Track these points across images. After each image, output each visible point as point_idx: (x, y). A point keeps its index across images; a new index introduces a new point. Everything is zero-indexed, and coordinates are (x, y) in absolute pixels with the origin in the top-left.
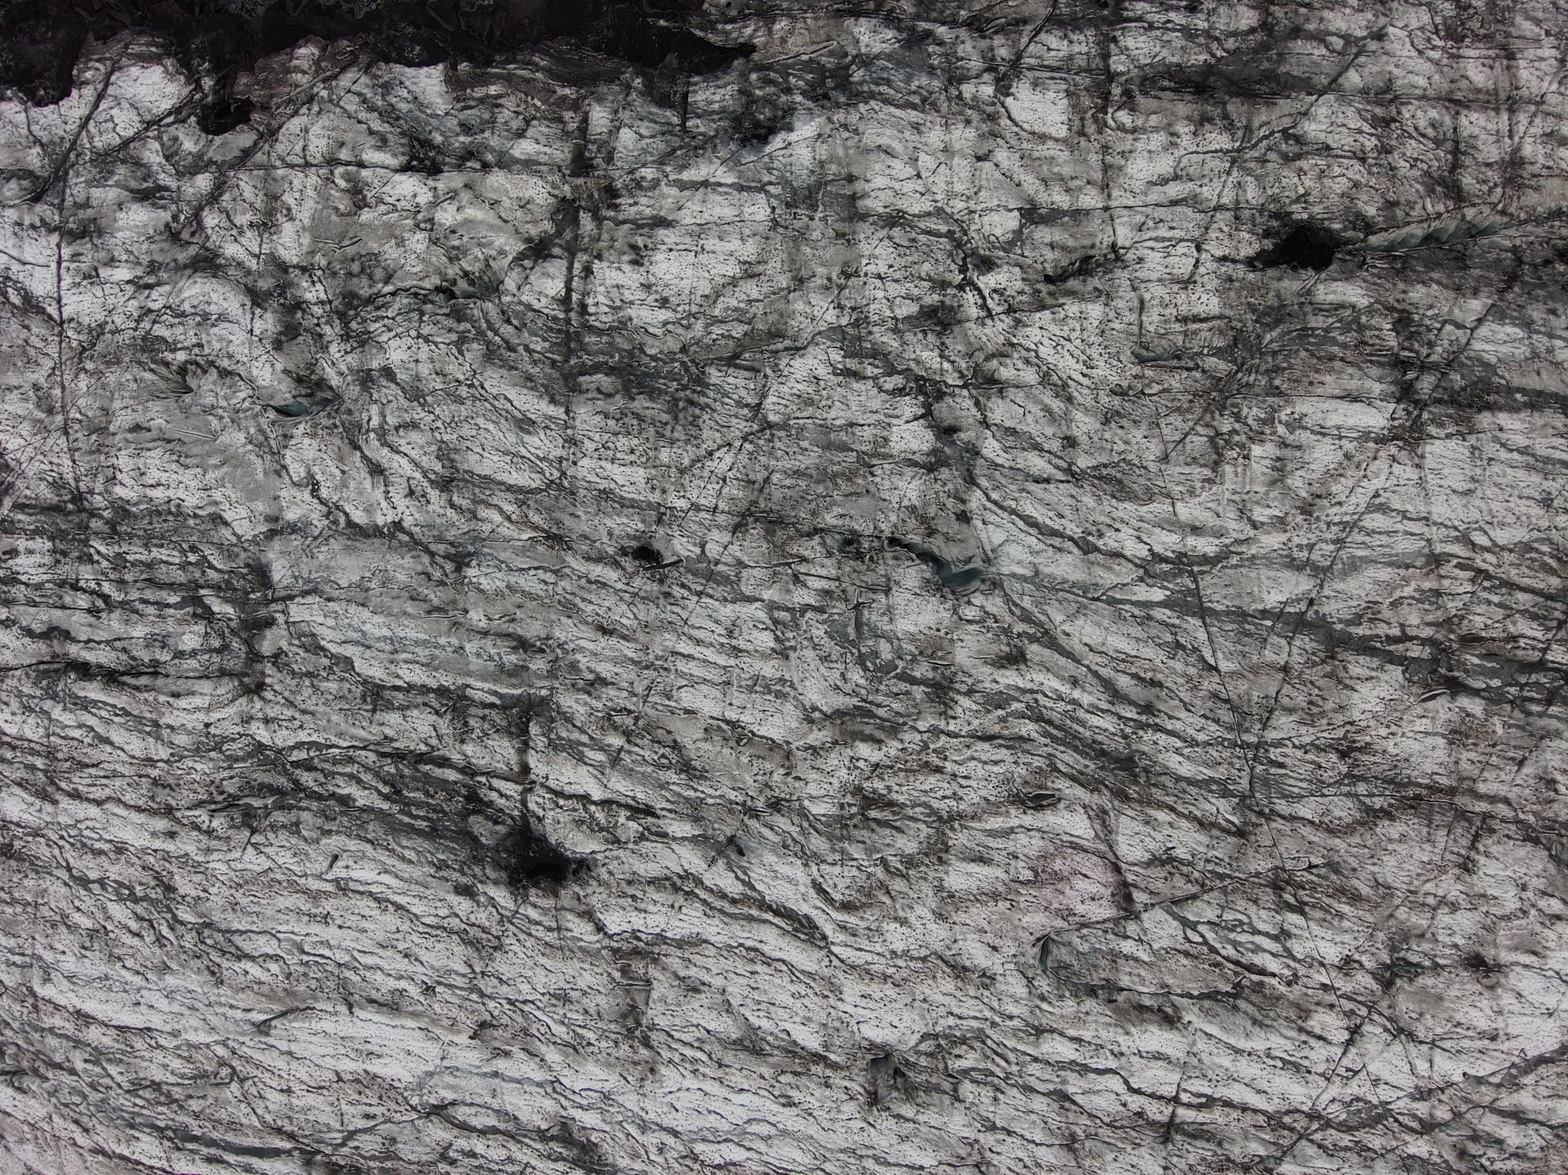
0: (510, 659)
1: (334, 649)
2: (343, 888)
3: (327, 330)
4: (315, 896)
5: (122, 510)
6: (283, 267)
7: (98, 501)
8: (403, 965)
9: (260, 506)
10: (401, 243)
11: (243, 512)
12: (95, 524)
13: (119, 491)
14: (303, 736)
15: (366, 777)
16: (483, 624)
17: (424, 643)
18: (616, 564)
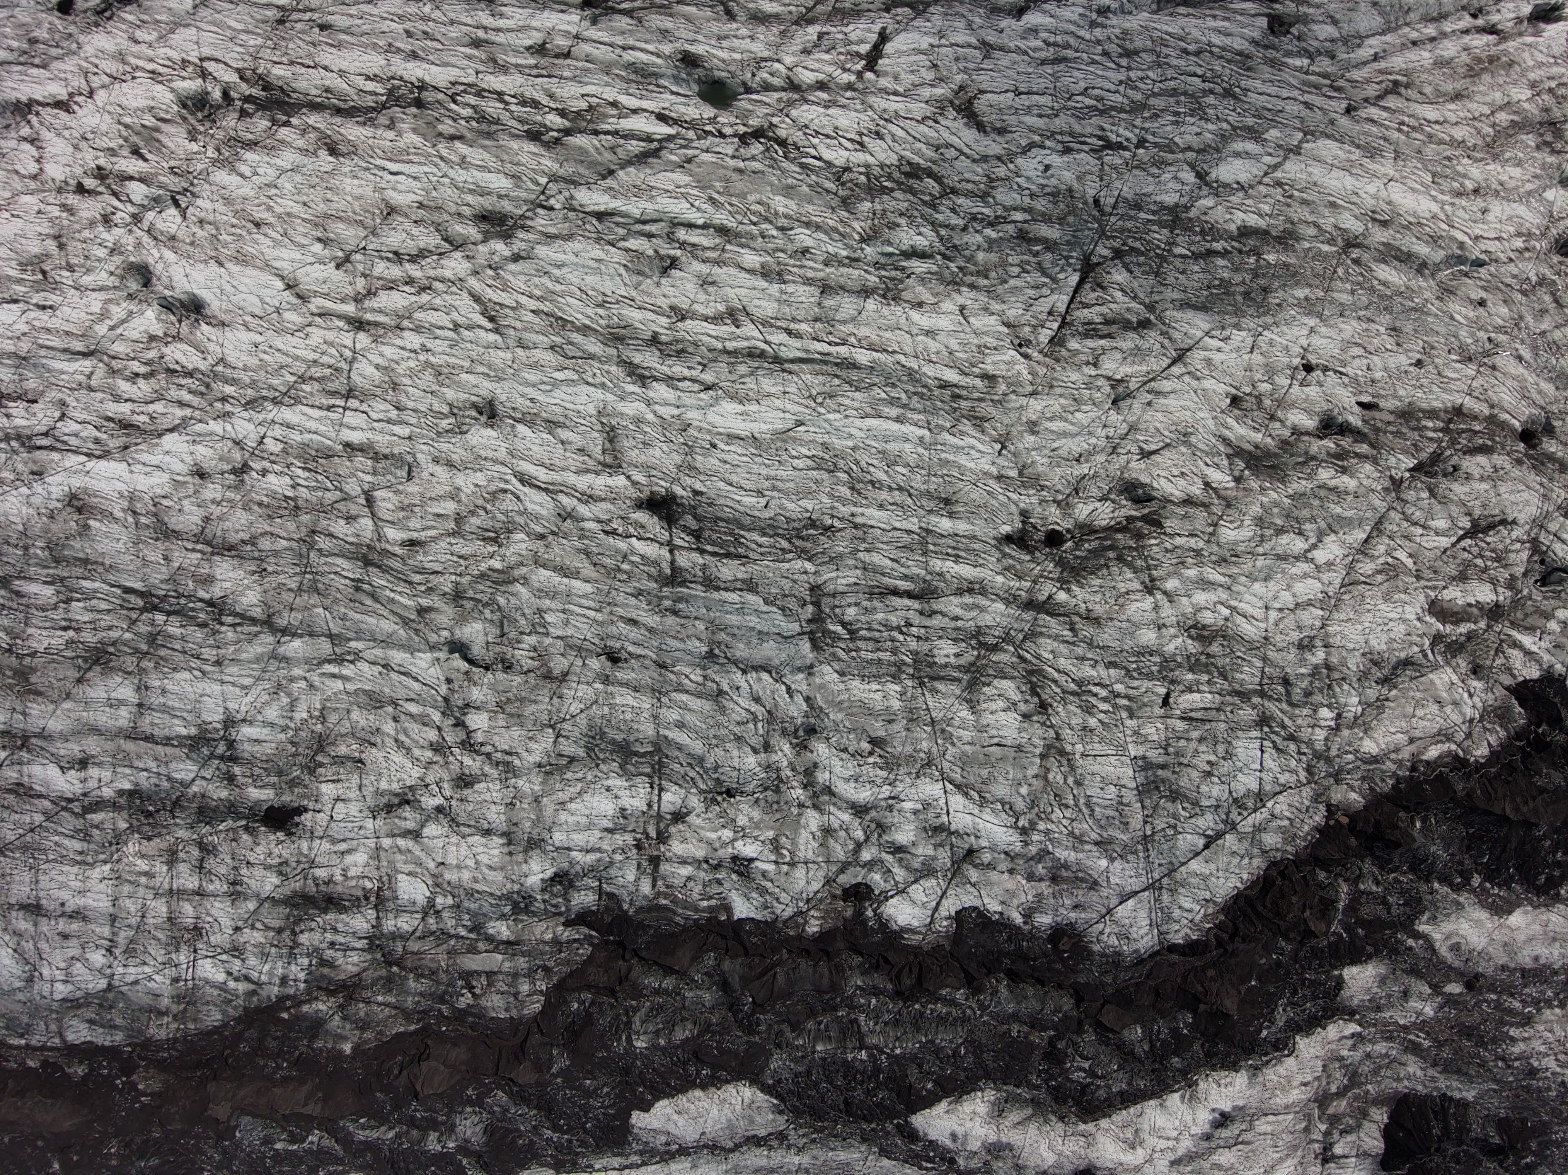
0: (681, 606)
1: (775, 609)
2: (760, 493)
3: (789, 773)
4: (774, 488)
5: (895, 678)
6: (815, 807)
7: (910, 683)
8: (727, 457)
9: (818, 680)
10: (751, 819)
11: (827, 678)
12: (911, 671)
13: (898, 688)
14: (787, 565)
15: (754, 546)
16: (697, 623)
17: (727, 613)
18: (629, 654)
